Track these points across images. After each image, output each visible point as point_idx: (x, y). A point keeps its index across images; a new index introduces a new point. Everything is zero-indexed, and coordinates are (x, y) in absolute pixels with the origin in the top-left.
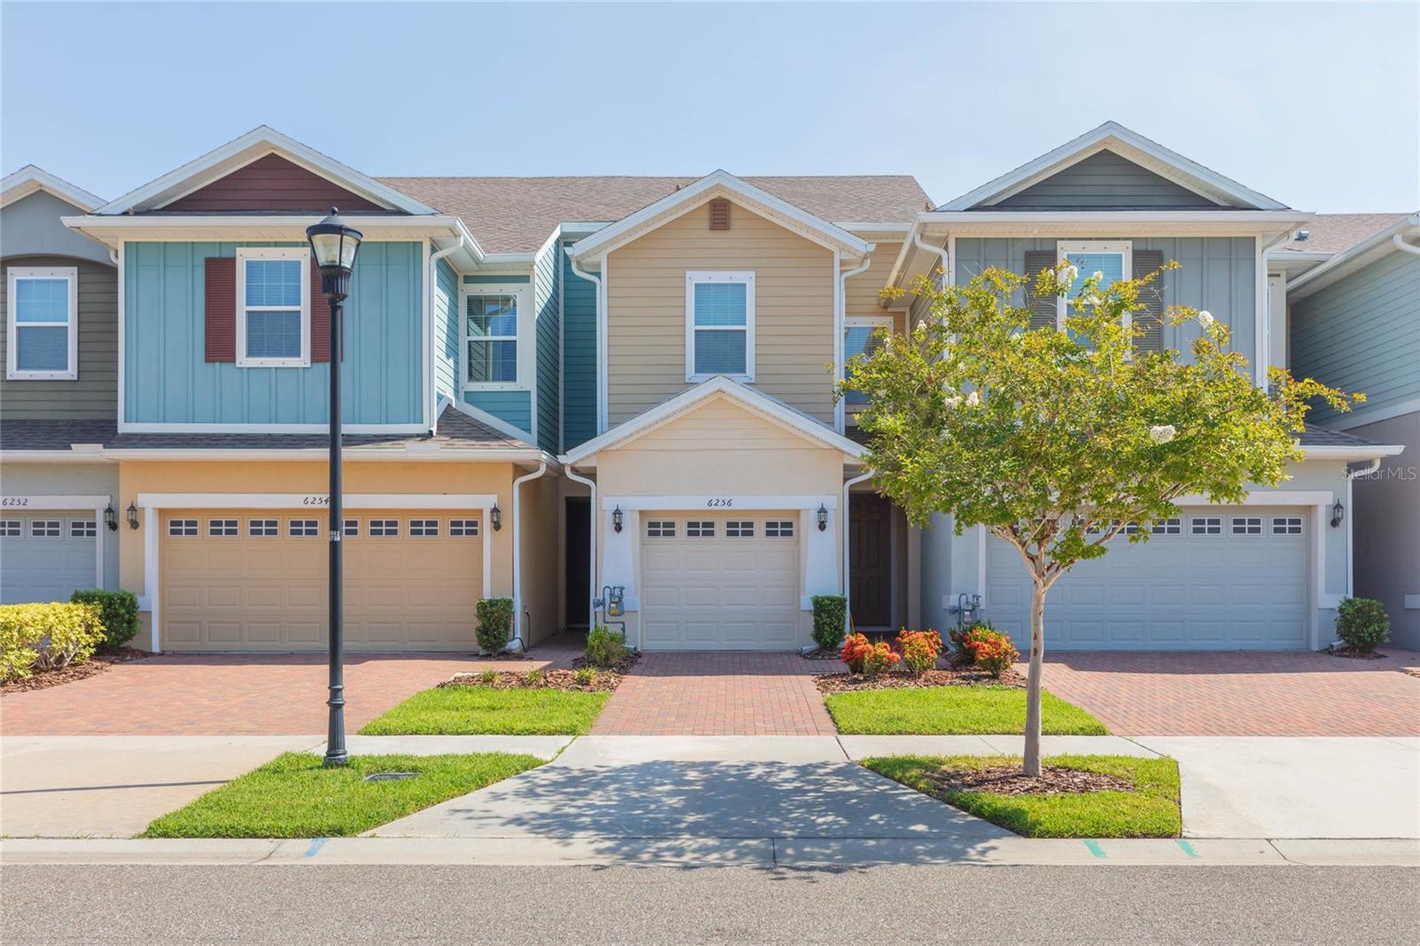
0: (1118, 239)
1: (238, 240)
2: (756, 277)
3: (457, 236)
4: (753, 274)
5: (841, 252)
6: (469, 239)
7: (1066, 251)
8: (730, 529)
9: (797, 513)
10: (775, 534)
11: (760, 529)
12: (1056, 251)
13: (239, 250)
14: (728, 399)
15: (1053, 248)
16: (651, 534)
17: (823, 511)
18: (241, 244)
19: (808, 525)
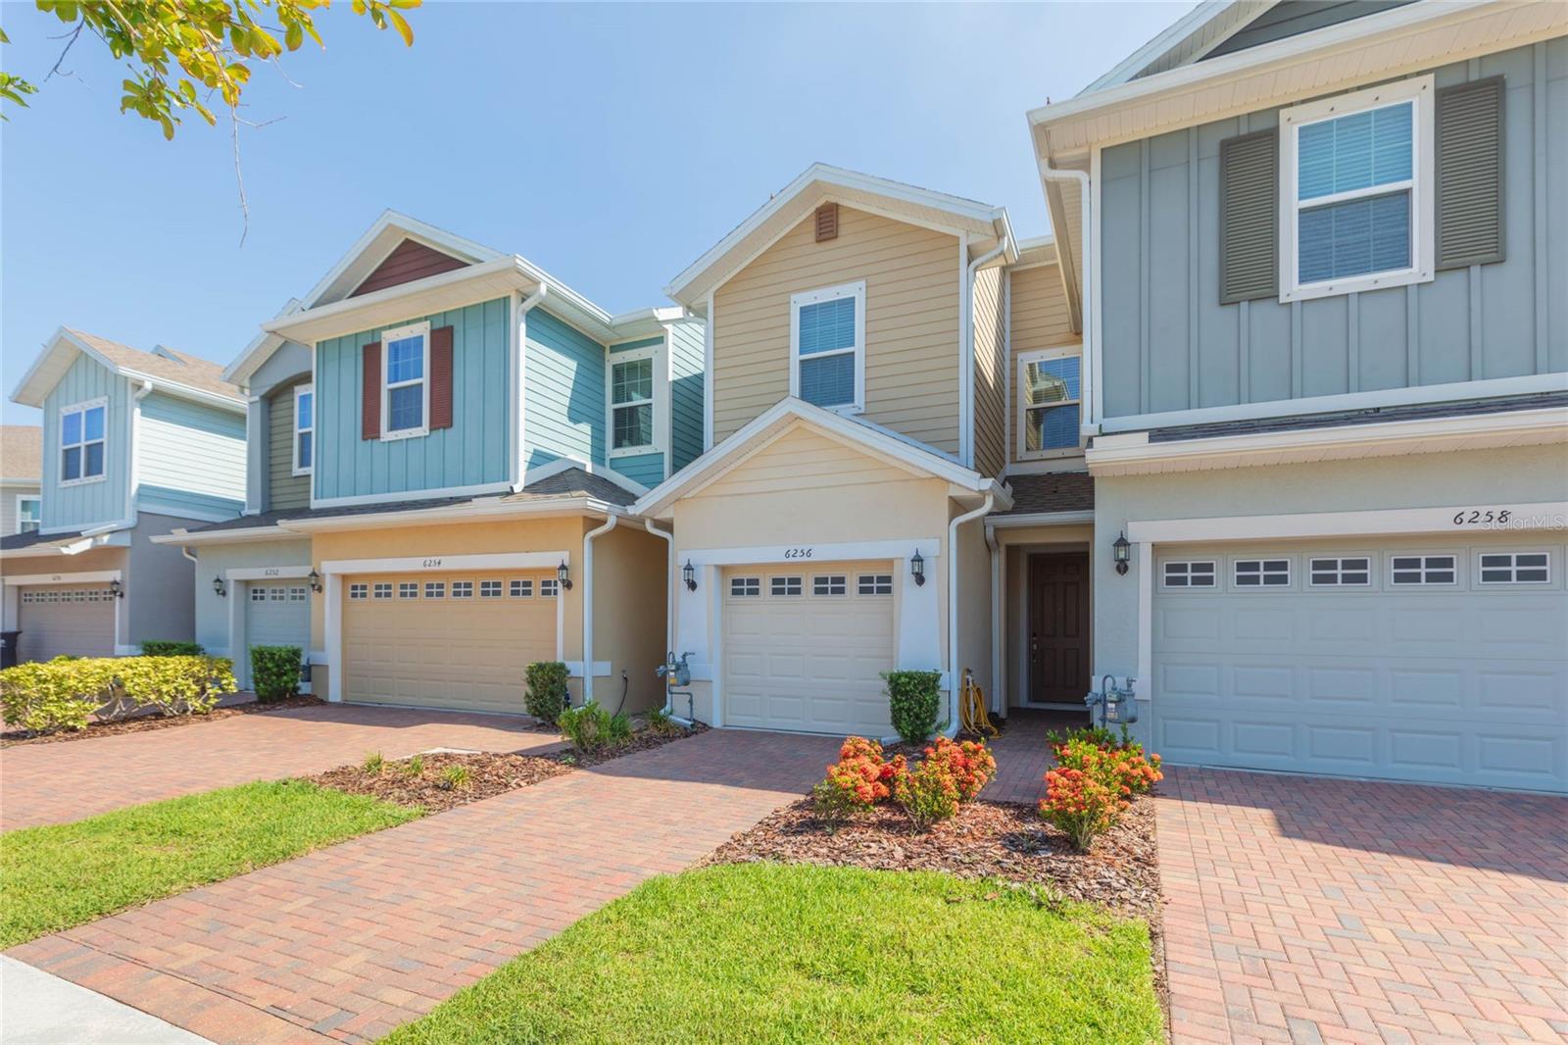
0: (1405, 77)
1: (381, 325)
2: (867, 287)
3: (537, 283)
4: (862, 284)
5: (968, 235)
6: (552, 283)
7: (1295, 123)
8: (817, 586)
9: (890, 562)
10: (869, 591)
11: (852, 585)
12: (1277, 128)
13: (384, 334)
14: (809, 427)
15: (1271, 124)
16: (735, 592)
17: (918, 559)
18: (384, 328)
19: (903, 577)
